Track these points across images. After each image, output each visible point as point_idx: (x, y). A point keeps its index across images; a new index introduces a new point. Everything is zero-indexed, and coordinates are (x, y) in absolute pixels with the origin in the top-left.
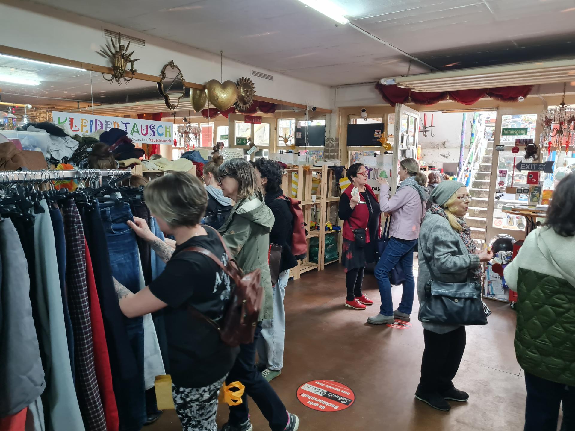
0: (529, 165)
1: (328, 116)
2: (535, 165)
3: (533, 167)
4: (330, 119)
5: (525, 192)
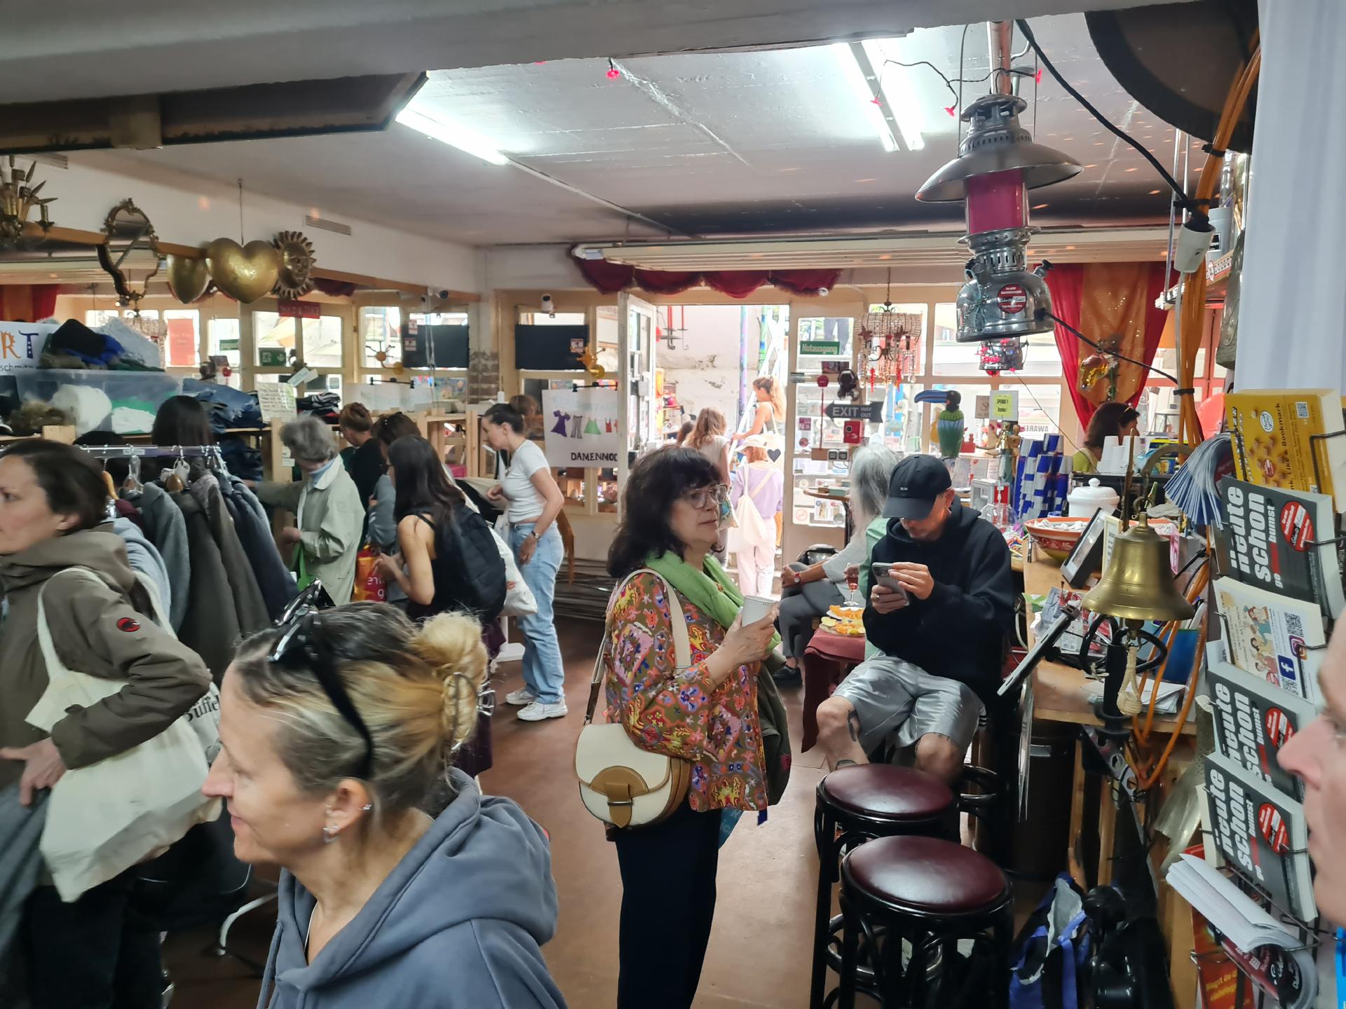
1: (472, 305)
2: (855, 409)
3: (852, 411)
4: (478, 314)
5: (842, 457)
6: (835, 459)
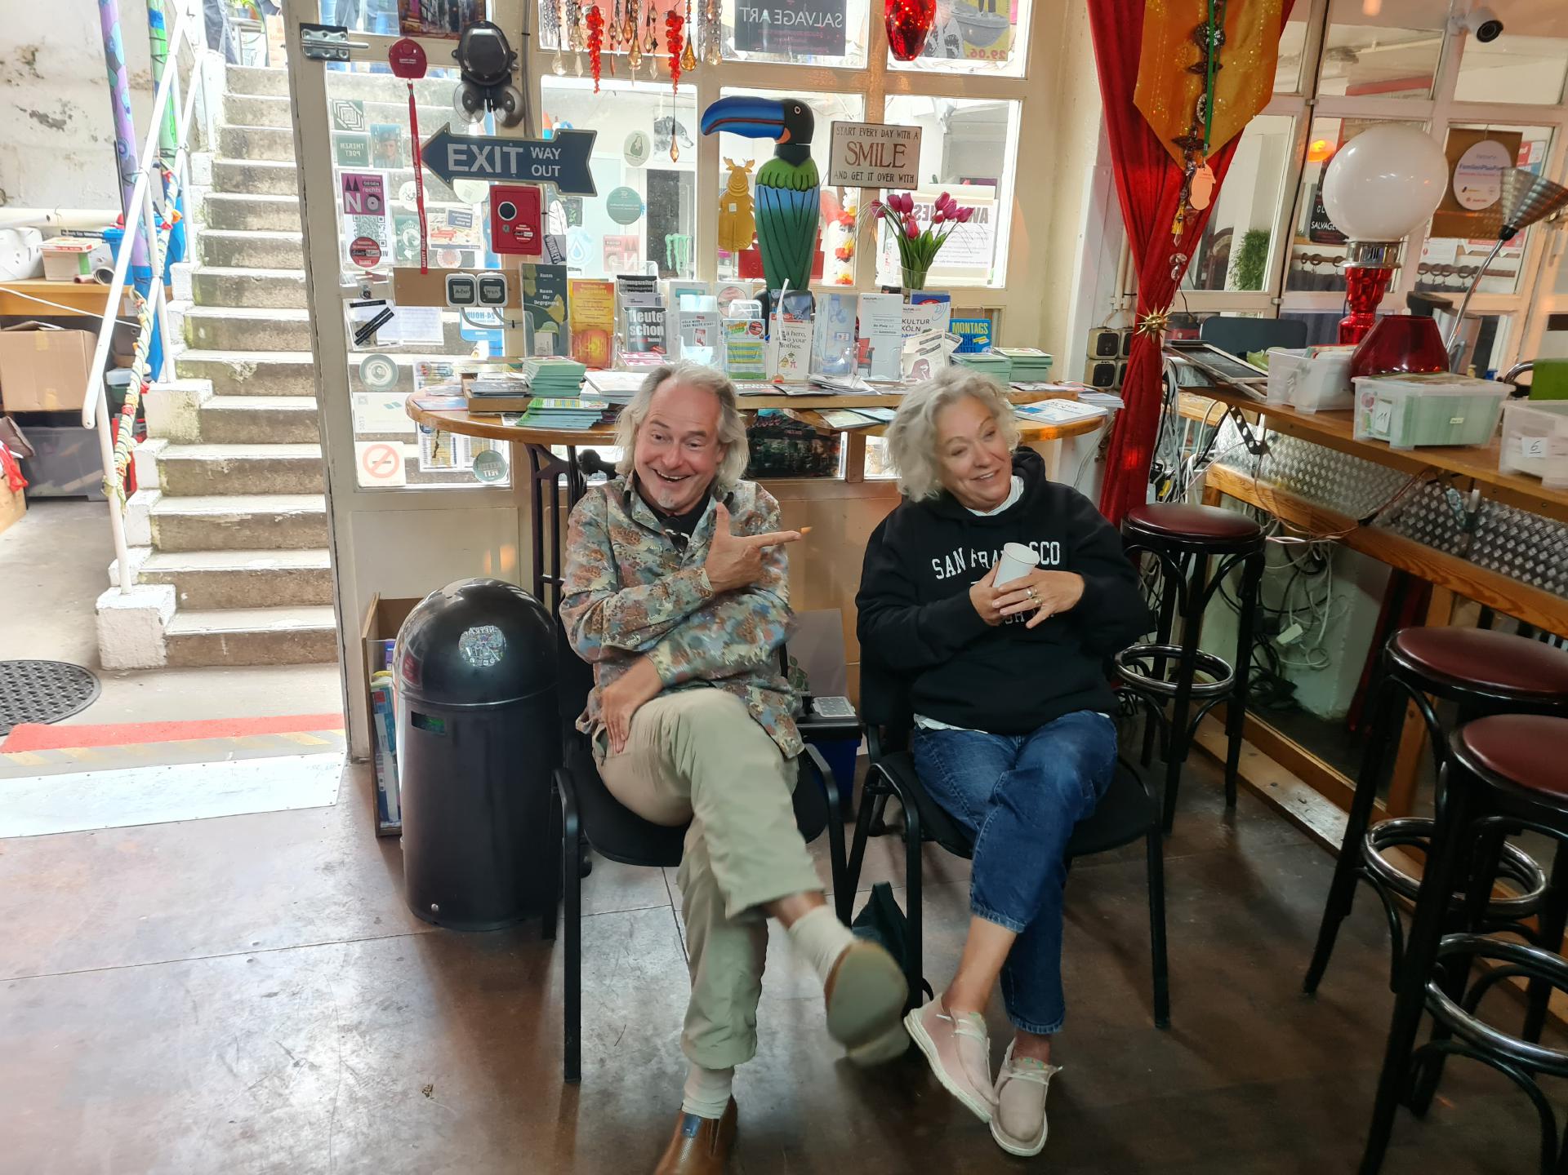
0: (487, 149)
2: (513, 151)
3: (505, 157)
5: (490, 296)
6: (470, 301)
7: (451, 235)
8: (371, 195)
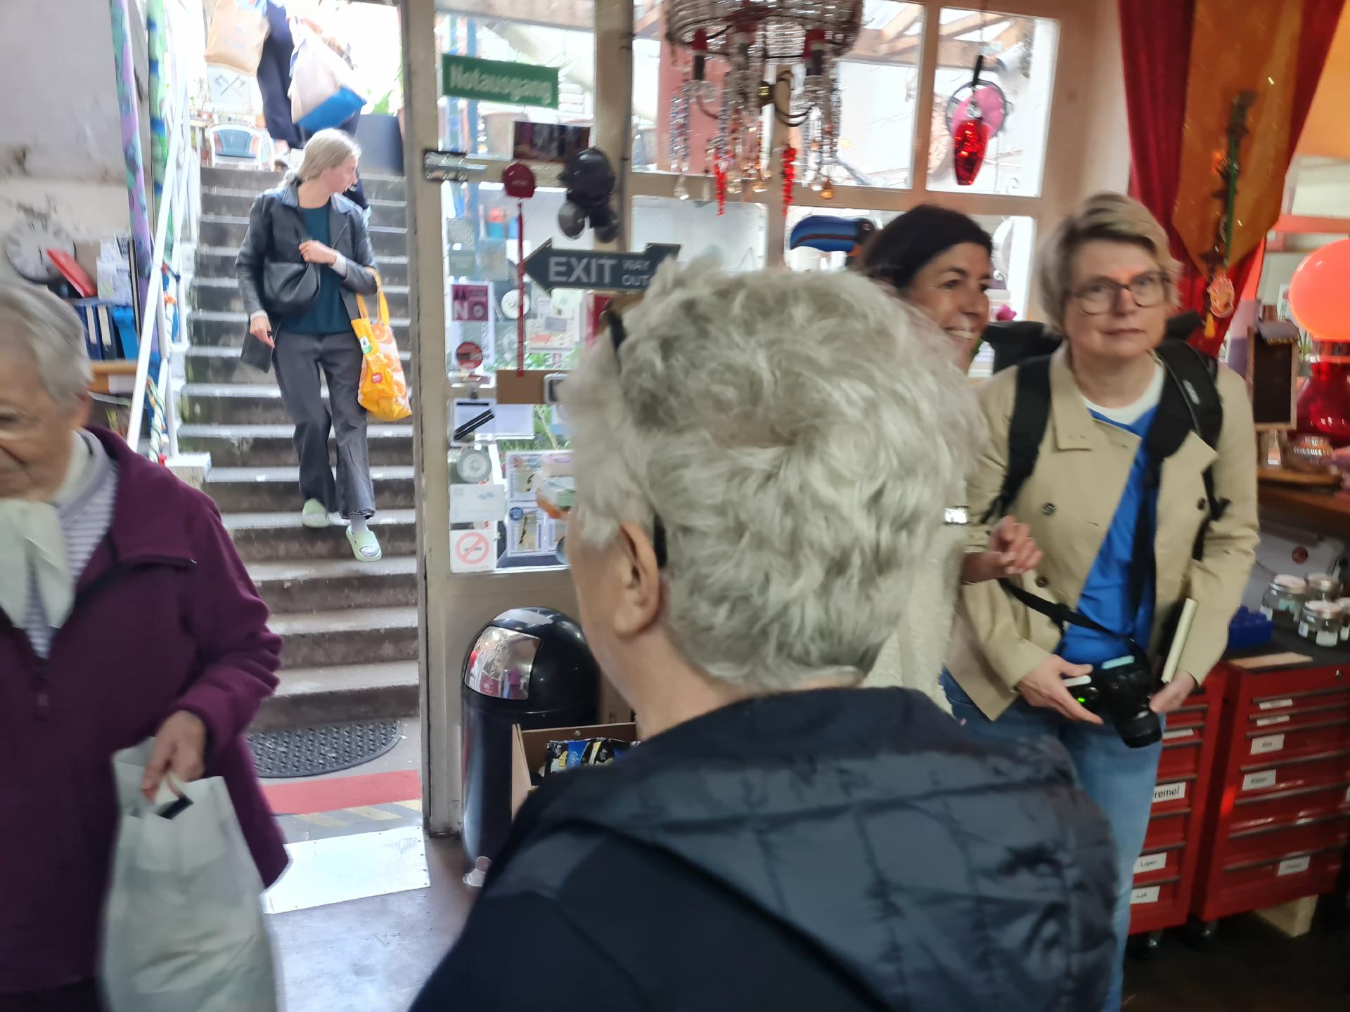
0: (584, 261)
2: (608, 263)
3: (601, 268)
7: (547, 339)
8: (477, 304)
